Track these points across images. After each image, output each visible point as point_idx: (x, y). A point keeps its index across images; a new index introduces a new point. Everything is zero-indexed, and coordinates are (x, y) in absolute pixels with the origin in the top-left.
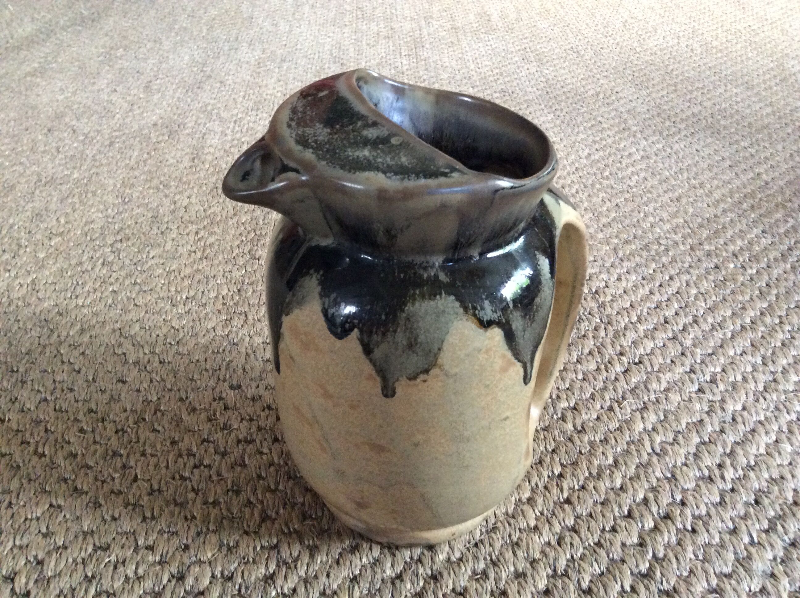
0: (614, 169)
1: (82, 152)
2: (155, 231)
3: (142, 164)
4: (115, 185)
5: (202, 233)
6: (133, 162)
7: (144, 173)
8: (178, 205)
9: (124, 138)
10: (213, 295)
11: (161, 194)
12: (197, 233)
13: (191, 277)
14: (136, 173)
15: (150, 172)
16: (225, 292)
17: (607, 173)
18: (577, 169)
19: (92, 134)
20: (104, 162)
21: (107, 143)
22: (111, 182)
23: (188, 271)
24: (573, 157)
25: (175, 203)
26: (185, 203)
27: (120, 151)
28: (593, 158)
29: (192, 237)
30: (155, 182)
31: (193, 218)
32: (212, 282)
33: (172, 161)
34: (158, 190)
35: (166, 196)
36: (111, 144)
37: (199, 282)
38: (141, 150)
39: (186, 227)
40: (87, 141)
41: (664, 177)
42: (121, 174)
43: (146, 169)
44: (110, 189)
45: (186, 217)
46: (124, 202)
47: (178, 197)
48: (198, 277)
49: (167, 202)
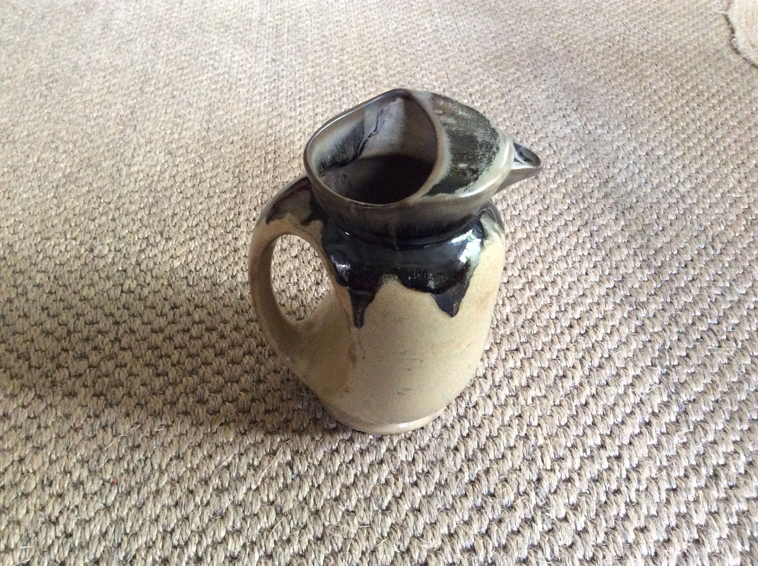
0: (410, 39)
1: (22, 23)
2: (75, 76)
3: (66, 32)
4: (47, 46)
5: (108, 77)
6: (59, 31)
7: (68, 38)
8: (92, 59)
9: (52, 13)
10: (114, 115)
11: (80, 52)
12: (104, 77)
13: (100, 104)
14: (62, 38)
15: (72, 37)
16: (122, 113)
17: (404, 41)
18: (384, 38)
19: (28, 10)
20: (39, 30)
21: (40, 17)
22: (44, 44)
23: (97, 101)
24: (384, 30)
25: (90, 58)
26: (97, 58)
27: (50, 22)
28: (398, 30)
29: (101, 80)
30: (76, 44)
31: (102, 68)
32: (113, 107)
33: (89, 30)
34: (78, 49)
35: (84, 53)
36: (43, 17)
37: (105, 107)
38: (66, 22)
39: (97, 73)
40: (25, 15)
41: (443, 45)
42: (52, 38)
43: (69, 35)
44: (43, 49)
45: (98, 67)
46: (54, 58)
47: (92, 54)
48: (104, 104)
49: (84, 57)
